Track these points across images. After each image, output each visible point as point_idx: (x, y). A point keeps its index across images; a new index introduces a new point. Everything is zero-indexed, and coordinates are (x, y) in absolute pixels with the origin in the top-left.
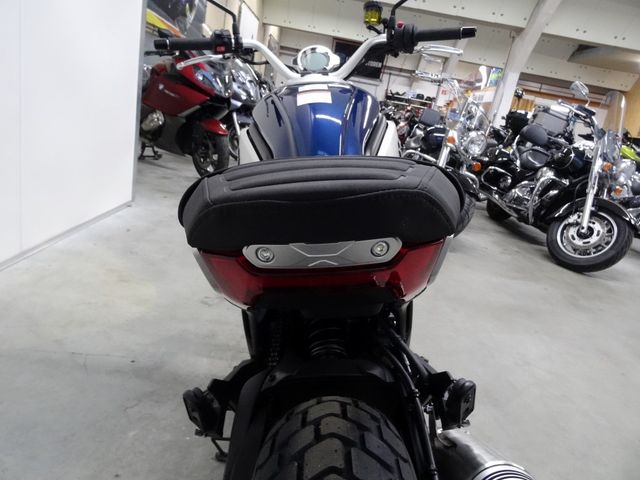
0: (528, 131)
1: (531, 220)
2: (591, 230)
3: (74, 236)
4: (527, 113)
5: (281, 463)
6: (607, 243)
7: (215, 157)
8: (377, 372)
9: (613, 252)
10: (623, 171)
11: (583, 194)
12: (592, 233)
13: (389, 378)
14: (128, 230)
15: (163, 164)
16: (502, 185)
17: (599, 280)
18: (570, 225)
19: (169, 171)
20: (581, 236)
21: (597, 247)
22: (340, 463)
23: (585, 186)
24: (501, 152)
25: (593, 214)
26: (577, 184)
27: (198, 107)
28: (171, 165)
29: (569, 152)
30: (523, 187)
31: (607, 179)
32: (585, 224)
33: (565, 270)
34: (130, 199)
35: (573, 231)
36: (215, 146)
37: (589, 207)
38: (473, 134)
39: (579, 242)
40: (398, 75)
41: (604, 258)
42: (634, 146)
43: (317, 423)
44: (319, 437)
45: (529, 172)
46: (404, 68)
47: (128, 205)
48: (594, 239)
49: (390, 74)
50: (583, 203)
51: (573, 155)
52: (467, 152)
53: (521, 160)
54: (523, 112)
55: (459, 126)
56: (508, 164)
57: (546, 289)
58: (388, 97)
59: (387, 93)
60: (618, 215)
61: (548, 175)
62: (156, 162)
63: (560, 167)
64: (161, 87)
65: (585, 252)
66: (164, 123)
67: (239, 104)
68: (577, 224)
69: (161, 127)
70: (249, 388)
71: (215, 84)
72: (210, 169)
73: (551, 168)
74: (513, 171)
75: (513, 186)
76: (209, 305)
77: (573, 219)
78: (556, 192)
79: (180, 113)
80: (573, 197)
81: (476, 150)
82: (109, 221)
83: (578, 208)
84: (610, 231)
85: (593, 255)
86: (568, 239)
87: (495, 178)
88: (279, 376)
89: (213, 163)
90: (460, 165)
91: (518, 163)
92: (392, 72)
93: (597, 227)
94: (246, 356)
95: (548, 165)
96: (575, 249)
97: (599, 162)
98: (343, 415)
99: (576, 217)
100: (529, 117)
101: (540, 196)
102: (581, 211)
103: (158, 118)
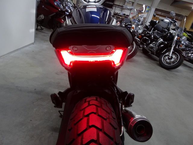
0: (156, 26)
1: (155, 54)
2: (172, 57)
4: (156, 21)
6: (176, 61)
8: (107, 91)
9: (177, 64)
10: (183, 40)
11: (171, 47)
13: (110, 93)
14: (33, 51)
15: (44, 32)
16: (147, 43)
17: (173, 72)
18: (166, 55)
19: (46, 34)
20: (169, 59)
21: (173, 62)
22: (95, 111)
23: (171, 44)
24: (148, 33)
25: (173, 53)
26: (169, 43)
27: (55, 13)
28: (46, 32)
30: (153, 44)
31: (178, 42)
32: (170, 55)
33: (163, 69)
34: (33, 42)
35: (167, 57)
37: (172, 50)
38: (140, 26)
39: (168, 61)
40: (118, 7)
42: (187, 33)
43: (89, 102)
44: (89, 105)
45: (156, 39)
46: (120, 5)
47: (33, 44)
48: (173, 60)
49: (116, 7)
50: (171, 49)
51: (169, 34)
52: (137, 32)
53: (153, 35)
55: (136, 23)
56: (149, 37)
59: (114, 13)
60: (180, 53)
61: (161, 40)
62: (42, 31)
63: (164, 38)
64: (43, 6)
65: (170, 63)
66: (44, 18)
67: (68, 14)
68: (168, 55)
71: (60, 6)
73: (162, 38)
74: (150, 39)
75: (150, 43)
76: (58, 74)
78: (163, 45)
79: (49, 15)
80: (168, 47)
81: (140, 31)
83: (169, 51)
84: (177, 58)
85: (172, 65)
86: (165, 60)
87: (145, 41)
90: (135, 36)
93: (174, 56)
96: (167, 63)
97: (176, 37)
98: (97, 100)
99: (168, 53)
100: (157, 22)
101: (158, 47)
102: (170, 52)
103: (42, 17)
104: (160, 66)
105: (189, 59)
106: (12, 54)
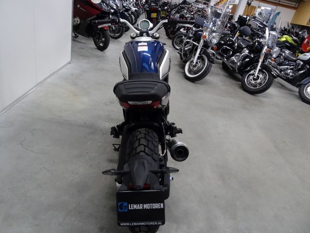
0: (243, 29)
1: (237, 71)
2: (258, 77)
3: (53, 77)
4: (247, 17)
5: (133, 137)
6: (264, 83)
7: (103, 39)
8: (156, 124)
9: (265, 87)
10: (275, 52)
11: (258, 62)
12: (258, 79)
13: (158, 126)
14: (72, 75)
15: (79, 40)
16: (228, 55)
17: (259, 98)
18: (251, 74)
19: (83, 45)
20: (254, 79)
21: (260, 84)
22: (144, 137)
23: (259, 58)
24: (229, 39)
25: (260, 70)
26: (256, 57)
27: (95, 16)
28: (83, 41)
29: (255, 42)
30: (237, 56)
31: (268, 55)
32: (256, 75)
33: (246, 93)
34: (70, 60)
35: (251, 77)
36: (103, 34)
37: (259, 68)
38: (214, 34)
39: (253, 82)
41: (261, 89)
42: (292, 36)
43: (140, 132)
44: (140, 133)
45: (240, 49)
47: (70, 63)
48: (259, 81)
50: (257, 66)
51: (257, 44)
52: (211, 42)
53: (238, 43)
54: (245, 17)
55: (209, 30)
56: (232, 45)
57: (235, 101)
60: (269, 71)
61: (246, 52)
62: (76, 39)
63: (251, 49)
64: (79, 6)
65: (255, 86)
66: (80, 23)
67: (113, 11)
68: (253, 74)
69: (78, 24)
70: (125, 127)
71: (103, 6)
72: (101, 45)
73: (248, 49)
74: (233, 48)
75: (233, 55)
76: (107, 105)
77: (252, 72)
78: (248, 60)
79: (87, 18)
80: (253, 63)
81: (215, 41)
82: (64, 70)
84: (265, 78)
85: (258, 87)
86: (249, 80)
87: (226, 51)
88: (133, 125)
89: (102, 42)
90: (209, 47)
91: (236, 45)
93: (261, 76)
94: (124, 121)
95: (246, 47)
96: (252, 85)
97: (266, 48)
98: (146, 130)
99: (253, 71)
100: (248, 19)
101: (242, 61)
102: (256, 69)
103: (78, 20)
104: (242, 89)
105: (286, 77)
106: (49, 80)
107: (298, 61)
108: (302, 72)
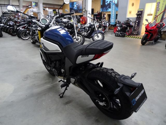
2: (78, 38)
6: (81, 40)
9: (83, 42)
11: (75, 32)
23: (74, 30)
25: (77, 35)
32: (77, 38)
35: (75, 40)
37: (76, 34)
39: (77, 41)
40: (4, 6)
46: (5, 4)
48: (79, 40)
49: (1, 6)
50: (75, 34)
51: (69, 24)
58: (3, 14)
59: (2, 12)
63: (68, 27)
77: (74, 37)
83: (74, 35)
85: (80, 43)
92: (2, 6)
96: (77, 43)
97: (75, 25)
107: (86, 28)
108: (89, 32)
